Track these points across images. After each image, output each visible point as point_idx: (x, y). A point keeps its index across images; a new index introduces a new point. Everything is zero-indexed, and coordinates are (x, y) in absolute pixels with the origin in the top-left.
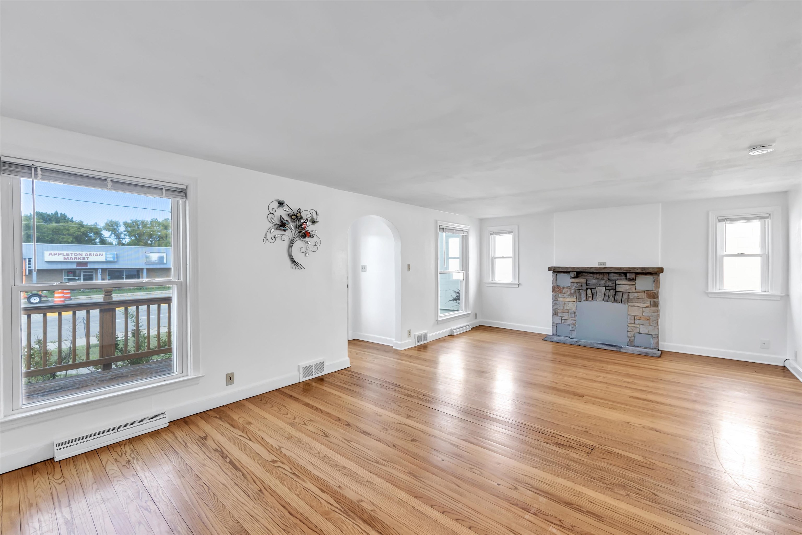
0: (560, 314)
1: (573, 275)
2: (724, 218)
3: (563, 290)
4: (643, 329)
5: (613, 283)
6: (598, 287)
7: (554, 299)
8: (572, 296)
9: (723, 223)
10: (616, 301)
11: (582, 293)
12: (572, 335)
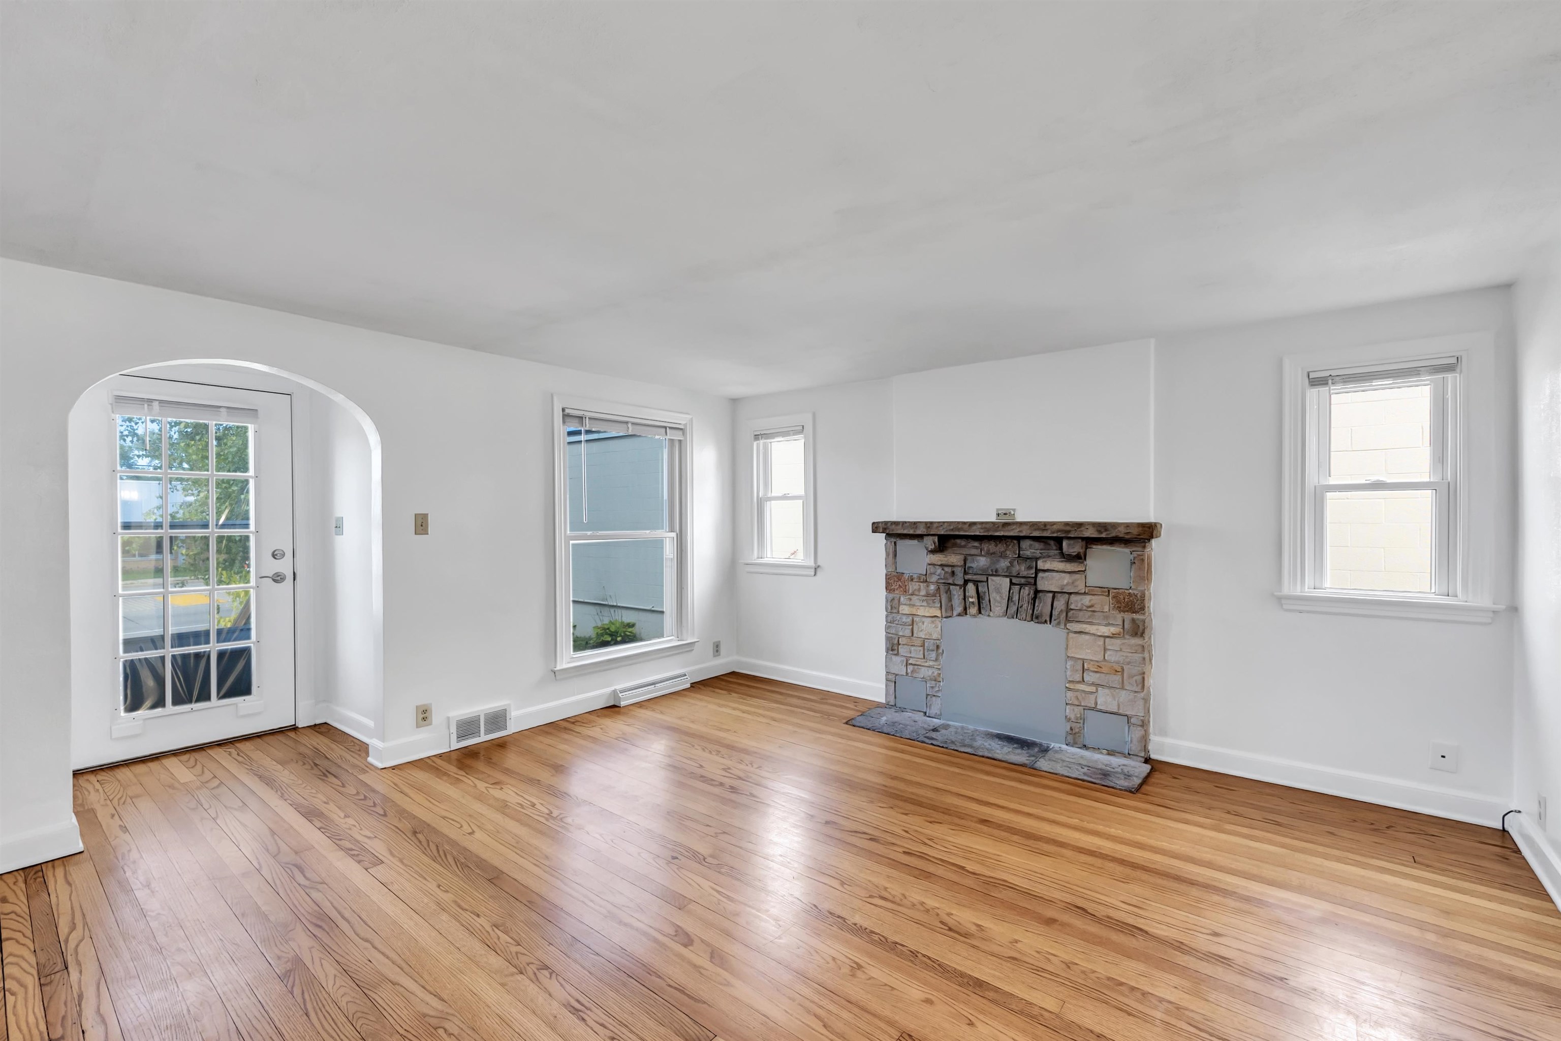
0: (902, 650)
1: (930, 542)
2: (1326, 374)
3: (911, 587)
4: (1105, 700)
5: (1030, 568)
6: (994, 578)
7: (890, 608)
8: (931, 602)
9: (1323, 389)
10: (1037, 618)
11: (954, 592)
12: (930, 708)
